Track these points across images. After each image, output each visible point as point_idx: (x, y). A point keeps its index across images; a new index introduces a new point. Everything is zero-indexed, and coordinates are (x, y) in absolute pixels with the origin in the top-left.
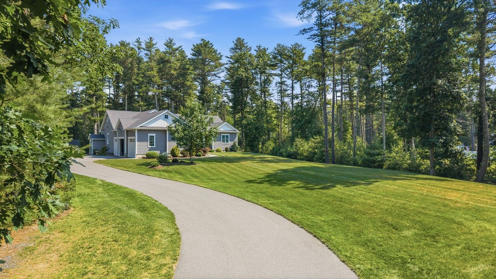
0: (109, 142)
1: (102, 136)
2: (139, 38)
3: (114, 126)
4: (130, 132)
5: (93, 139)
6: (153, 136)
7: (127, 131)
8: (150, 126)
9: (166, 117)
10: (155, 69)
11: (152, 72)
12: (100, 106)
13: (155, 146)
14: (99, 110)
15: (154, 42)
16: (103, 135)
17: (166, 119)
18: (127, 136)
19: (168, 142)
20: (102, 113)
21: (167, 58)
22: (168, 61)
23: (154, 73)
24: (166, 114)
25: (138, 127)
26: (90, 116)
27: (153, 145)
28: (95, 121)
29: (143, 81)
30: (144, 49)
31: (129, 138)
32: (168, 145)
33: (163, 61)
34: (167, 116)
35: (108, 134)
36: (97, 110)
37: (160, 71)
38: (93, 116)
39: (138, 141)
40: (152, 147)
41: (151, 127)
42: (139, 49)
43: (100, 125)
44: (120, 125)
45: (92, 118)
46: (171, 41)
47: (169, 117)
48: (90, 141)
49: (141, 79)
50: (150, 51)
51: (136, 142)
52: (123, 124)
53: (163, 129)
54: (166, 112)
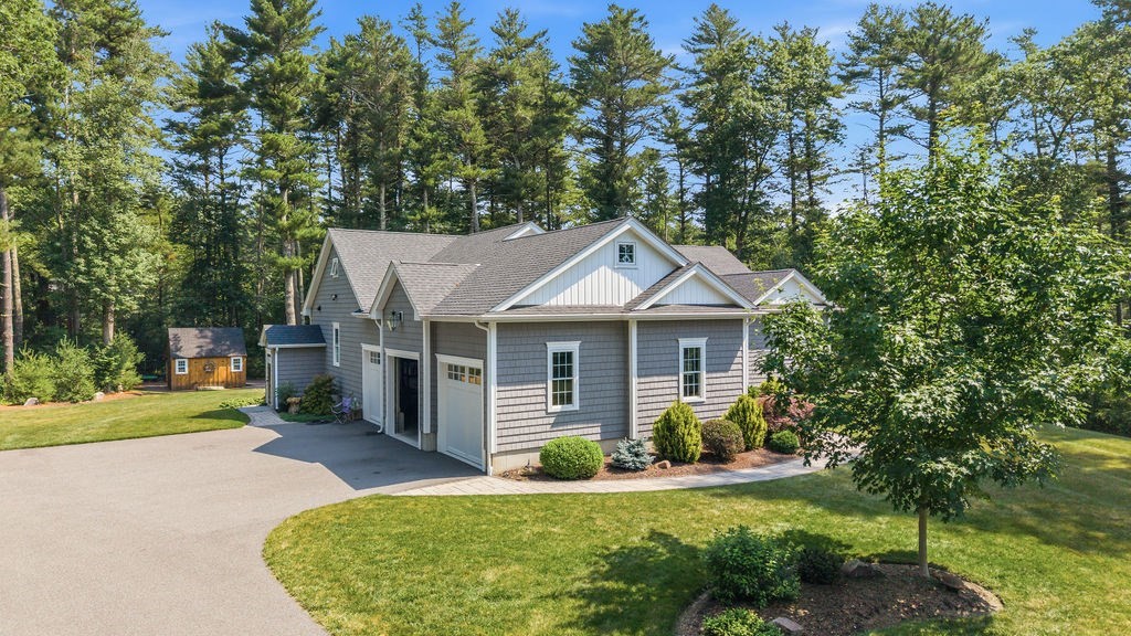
0: (342, 360)
1: (313, 332)
2: (419, 8)
3: (368, 296)
4: (458, 336)
5: (277, 346)
6: (570, 355)
7: (434, 326)
8: (553, 302)
9: (626, 253)
10: (471, 104)
11: (461, 112)
12: (303, 221)
13: (576, 405)
14: (300, 233)
15: (464, 18)
16: (317, 329)
17: (626, 264)
18: (434, 349)
19: (634, 381)
20: (310, 245)
21: (502, 71)
22: (508, 79)
23: (468, 113)
24: (627, 241)
25: (501, 312)
26: (274, 254)
27: (569, 400)
28: (288, 271)
29: (435, 142)
30: (434, 43)
31: (443, 359)
32: (634, 394)
33: (490, 80)
34: (630, 248)
35: (336, 325)
36: (293, 235)
37: (483, 109)
38: (281, 253)
39: (499, 384)
40: (568, 408)
41: (559, 309)
42: (420, 38)
43: (307, 284)
44: (395, 296)
45: (281, 260)
46: (512, 18)
47: (639, 252)
48: (268, 352)
49: (428, 135)
50: (452, 47)
51: (493, 389)
52: (412, 292)
53: (615, 315)
54: (626, 227)
